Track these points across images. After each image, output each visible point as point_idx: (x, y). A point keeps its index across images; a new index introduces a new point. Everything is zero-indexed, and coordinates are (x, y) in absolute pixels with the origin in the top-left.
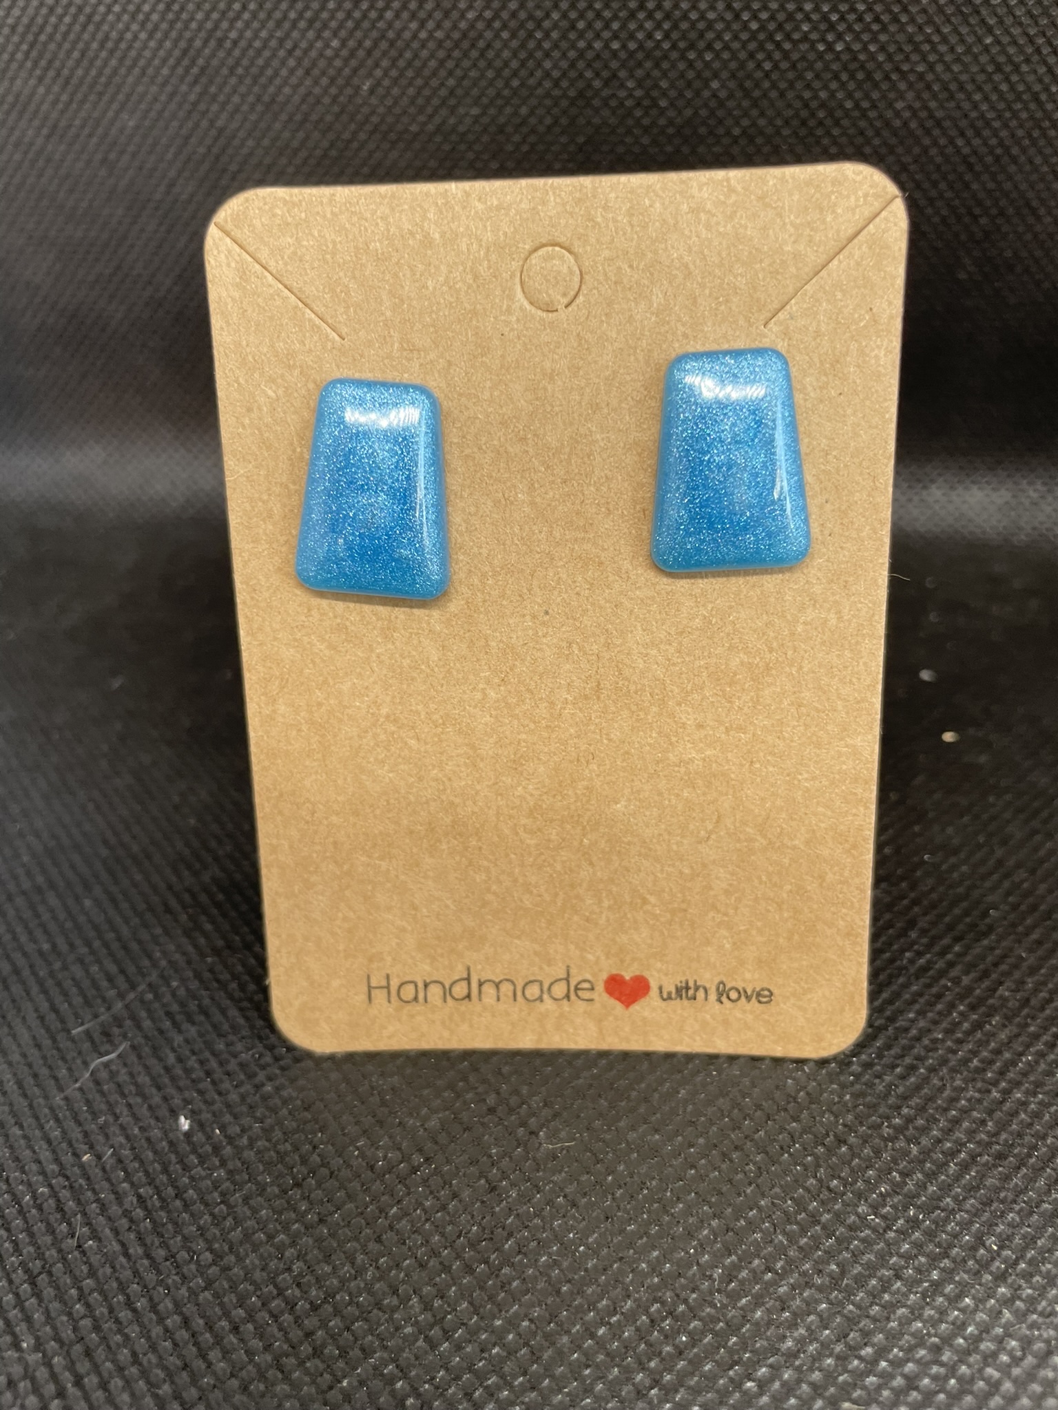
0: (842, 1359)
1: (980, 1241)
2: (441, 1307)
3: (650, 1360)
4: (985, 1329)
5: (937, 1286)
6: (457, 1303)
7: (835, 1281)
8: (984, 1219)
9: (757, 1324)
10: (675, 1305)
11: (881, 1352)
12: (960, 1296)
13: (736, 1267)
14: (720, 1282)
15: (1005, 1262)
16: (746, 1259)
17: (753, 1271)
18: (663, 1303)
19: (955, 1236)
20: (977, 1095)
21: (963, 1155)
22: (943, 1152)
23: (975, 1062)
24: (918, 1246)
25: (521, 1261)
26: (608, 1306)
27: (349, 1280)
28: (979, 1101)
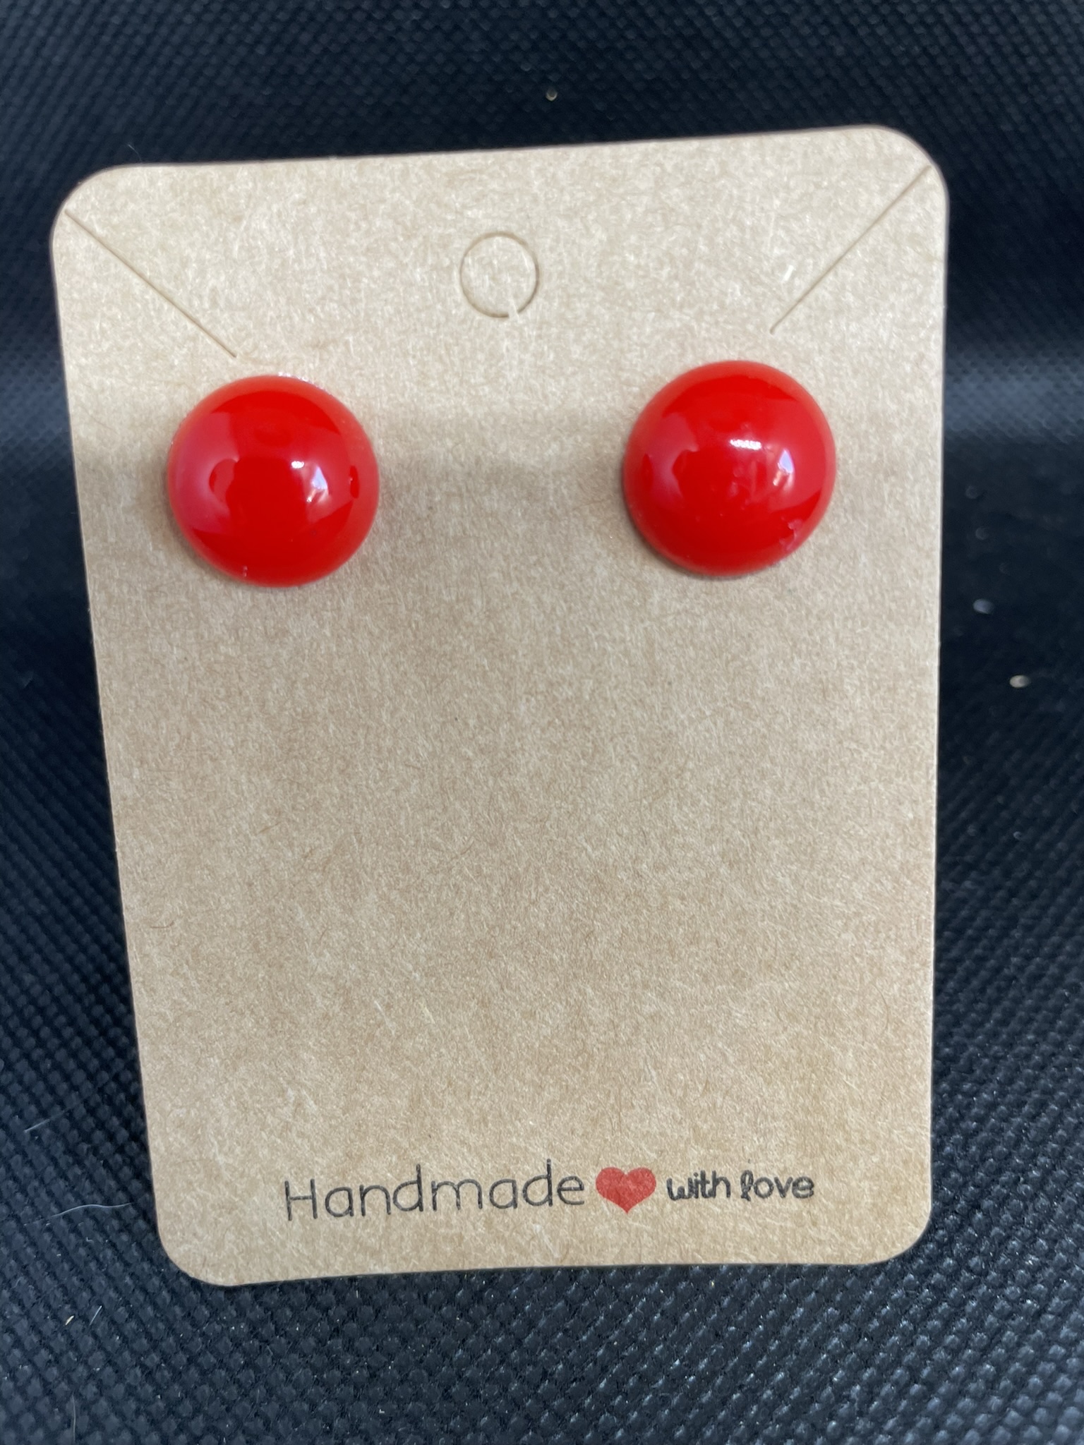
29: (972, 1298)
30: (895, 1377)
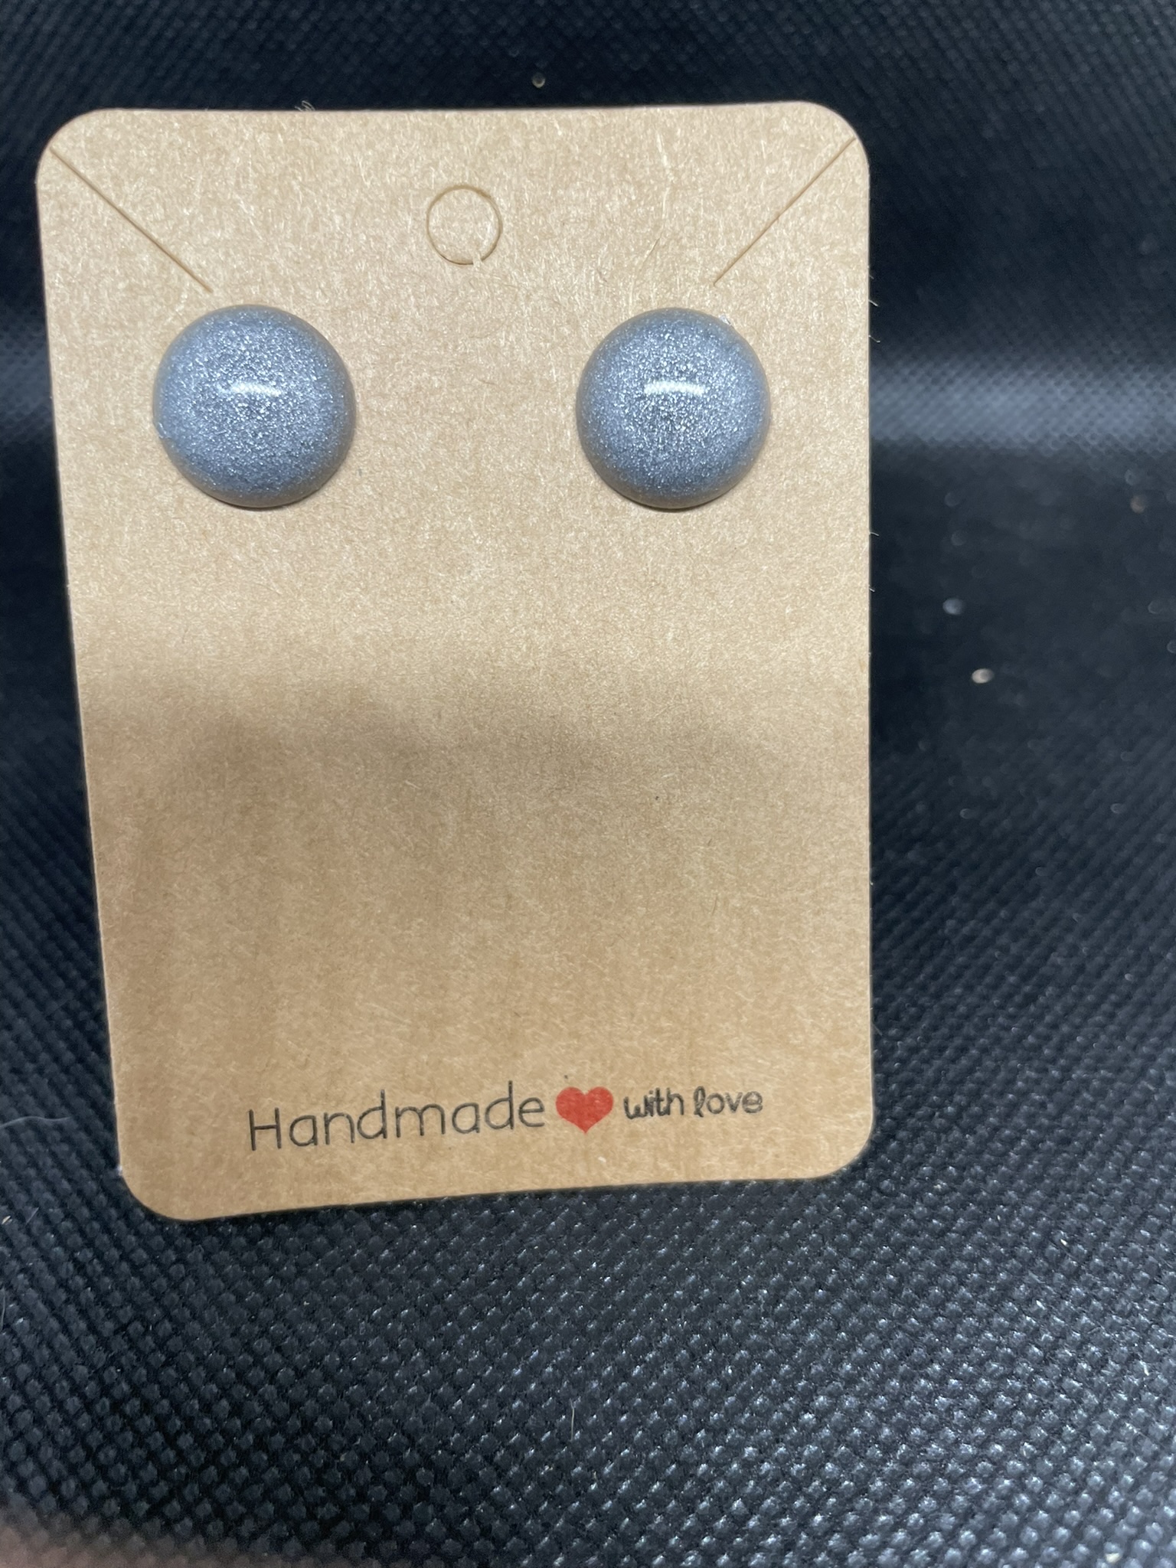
0: (907, 1379)
1: (1048, 1236)
2: (450, 1359)
3: (694, 1398)
4: (1062, 1335)
5: (1005, 1291)
6: (467, 1353)
7: (894, 1292)
8: (1050, 1211)
9: (810, 1348)
10: (717, 1334)
11: (951, 1368)
12: (1030, 1301)
13: (783, 1287)
14: (767, 1304)
15: (1076, 1257)
16: (793, 1275)
17: (802, 1289)
18: (704, 1334)
19: (1023, 1233)
20: (1033, 1074)
21: (1023, 1143)
22: (1001, 1141)
23: (1031, 1039)
24: (982, 1246)
25: (538, 1299)
26: (642, 1342)
27: (339, 1338)
28: (1037, 1082)
29: (881, 1216)
30: (801, 1283)
